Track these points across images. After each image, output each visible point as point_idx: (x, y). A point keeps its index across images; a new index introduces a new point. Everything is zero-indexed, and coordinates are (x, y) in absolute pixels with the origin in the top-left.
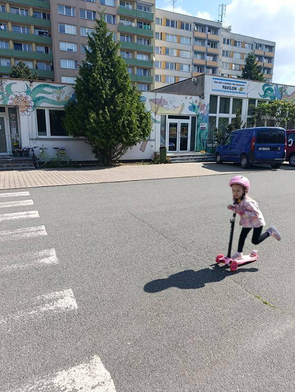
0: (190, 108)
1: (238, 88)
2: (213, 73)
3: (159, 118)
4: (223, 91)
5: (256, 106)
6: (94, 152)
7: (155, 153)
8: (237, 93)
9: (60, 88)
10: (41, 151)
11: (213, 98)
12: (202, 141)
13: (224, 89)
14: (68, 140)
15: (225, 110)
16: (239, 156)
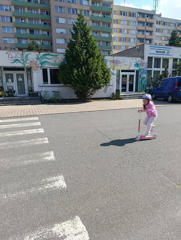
0: (135, 65)
1: (166, 52)
2: (150, 43)
3: (115, 72)
4: (156, 54)
5: (178, 63)
6: (76, 93)
7: (113, 94)
8: (165, 55)
9: (56, 56)
10: (45, 93)
11: (150, 59)
12: (143, 86)
13: (157, 53)
14: (61, 86)
15: (157, 66)
16: (167, 95)
